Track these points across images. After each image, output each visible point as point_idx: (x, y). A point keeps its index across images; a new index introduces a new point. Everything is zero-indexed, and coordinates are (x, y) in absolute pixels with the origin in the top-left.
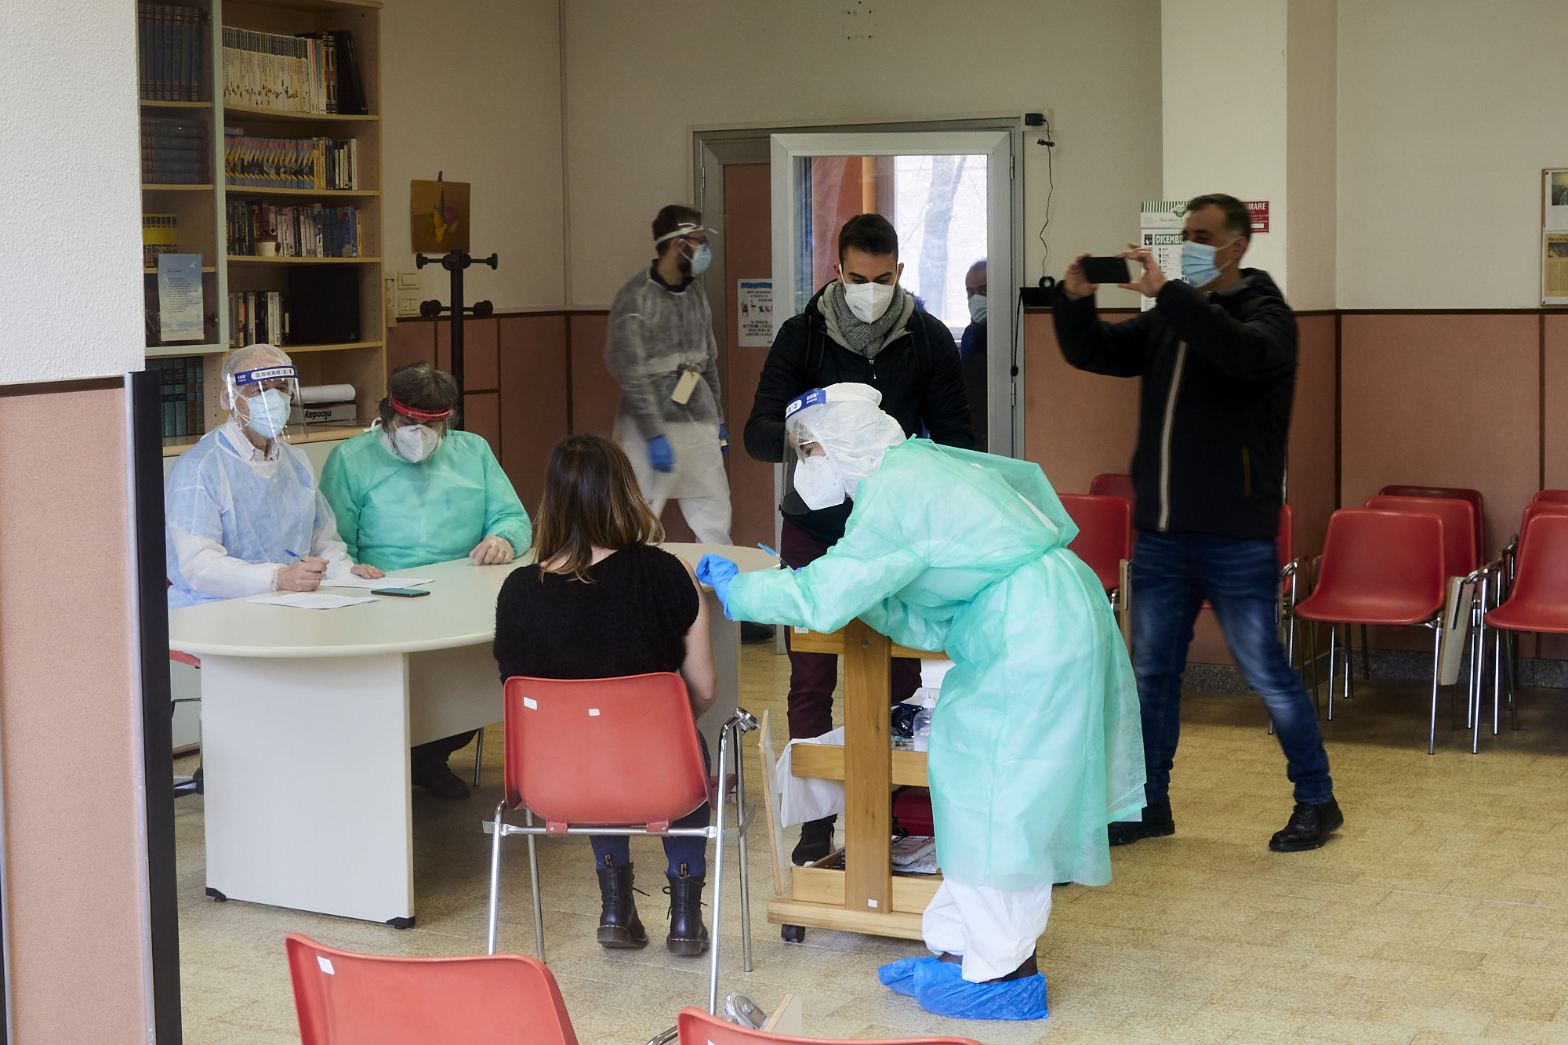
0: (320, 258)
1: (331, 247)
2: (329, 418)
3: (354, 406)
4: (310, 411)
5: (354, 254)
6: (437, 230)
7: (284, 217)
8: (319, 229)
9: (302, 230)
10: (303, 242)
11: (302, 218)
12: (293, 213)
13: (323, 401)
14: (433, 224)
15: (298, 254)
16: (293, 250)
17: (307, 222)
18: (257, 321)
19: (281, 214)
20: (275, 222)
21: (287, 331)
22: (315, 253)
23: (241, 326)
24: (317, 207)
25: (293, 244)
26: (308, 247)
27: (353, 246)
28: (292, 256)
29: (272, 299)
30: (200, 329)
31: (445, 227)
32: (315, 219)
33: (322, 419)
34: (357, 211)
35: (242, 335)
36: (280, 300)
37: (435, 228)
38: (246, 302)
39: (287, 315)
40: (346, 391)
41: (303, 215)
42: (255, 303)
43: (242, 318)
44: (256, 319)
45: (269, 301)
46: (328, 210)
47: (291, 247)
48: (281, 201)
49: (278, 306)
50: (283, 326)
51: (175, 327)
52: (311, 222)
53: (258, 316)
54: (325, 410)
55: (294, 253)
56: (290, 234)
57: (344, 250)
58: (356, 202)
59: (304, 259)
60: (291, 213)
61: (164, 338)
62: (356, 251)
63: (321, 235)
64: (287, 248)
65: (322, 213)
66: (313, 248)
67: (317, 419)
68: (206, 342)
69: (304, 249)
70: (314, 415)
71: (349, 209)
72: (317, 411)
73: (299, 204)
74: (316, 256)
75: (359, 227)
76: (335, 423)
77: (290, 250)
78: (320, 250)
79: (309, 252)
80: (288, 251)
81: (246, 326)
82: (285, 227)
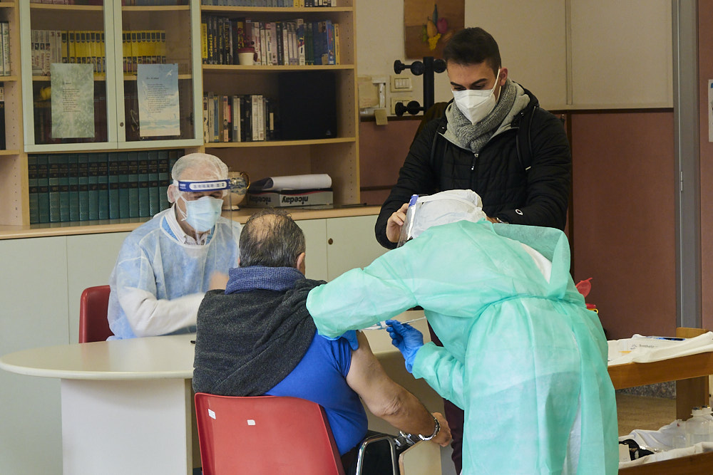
0: (303, 66)
1: (312, 57)
2: (305, 203)
3: (331, 193)
4: (287, 196)
5: (332, 62)
6: (430, 39)
7: (267, 31)
8: (301, 41)
9: (285, 42)
10: (286, 52)
11: (285, 32)
12: (277, 28)
13: (300, 188)
14: (426, 34)
15: (281, 62)
16: (276, 59)
17: (290, 35)
18: (242, 120)
19: (265, 29)
20: (258, 36)
21: (272, 128)
22: (297, 61)
23: (226, 124)
24: (300, 22)
25: (276, 55)
26: (291, 57)
27: (330, 55)
28: (274, 64)
29: (256, 100)
30: (176, 127)
31: (439, 36)
32: (298, 32)
33: (300, 204)
34: (336, 25)
35: (226, 132)
36: (264, 101)
37: (428, 38)
38: (231, 104)
39: (272, 115)
40: (324, 180)
41: (286, 29)
42: (241, 105)
43: (227, 117)
44: (241, 118)
45: (253, 103)
46: (311, 24)
47: (274, 57)
48: (264, 18)
49: (262, 107)
50: (268, 124)
51: (152, 125)
52: (294, 35)
53: (243, 115)
54: (302, 196)
55: (277, 62)
56: (273, 46)
57: (324, 59)
58: (334, 18)
59: (287, 66)
60: (274, 28)
61: (142, 134)
62: (334, 60)
63: (303, 46)
64: (270, 57)
65: (305, 27)
66: (296, 57)
67: (294, 204)
68: (182, 137)
69: (286, 59)
70: (291, 200)
71: (328, 23)
72: (294, 197)
73: (282, 20)
74: (298, 64)
75: (337, 39)
76: (312, 207)
77: (273, 59)
78: (302, 59)
79: (290, 61)
80: (270, 59)
81: (230, 125)
82: (268, 39)
